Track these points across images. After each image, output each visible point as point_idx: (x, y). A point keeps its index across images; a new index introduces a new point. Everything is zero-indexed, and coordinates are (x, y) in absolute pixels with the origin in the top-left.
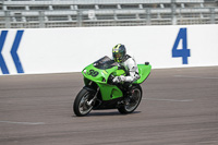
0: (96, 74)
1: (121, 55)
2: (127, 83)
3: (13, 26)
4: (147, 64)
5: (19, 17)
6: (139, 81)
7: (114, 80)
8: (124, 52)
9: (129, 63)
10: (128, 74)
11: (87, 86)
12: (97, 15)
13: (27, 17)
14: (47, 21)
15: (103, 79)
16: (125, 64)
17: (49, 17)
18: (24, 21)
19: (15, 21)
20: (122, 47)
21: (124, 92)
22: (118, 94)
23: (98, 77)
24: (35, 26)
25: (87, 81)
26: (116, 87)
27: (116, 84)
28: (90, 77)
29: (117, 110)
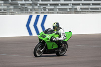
0: (45, 36)
1: (57, 27)
2: (60, 41)
3: (42, 13)
4: (70, 32)
5: (45, 9)
6: (66, 40)
7: (53, 40)
8: (59, 26)
9: (61, 31)
10: (60, 37)
11: (40, 42)
12: (81, 8)
13: (48, 9)
14: (58, 11)
15: (48, 39)
16: (59, 32)
17: (59, 9)
18: (47, 11)
19: (43, 11)
20: (58, 23)
21: (59, 45)
22: (56, 46)
23: (46, 38)
24: (52, 13)
25: (40, 40)
26: (54, 43)
27: (54, 41)
28: (42, 38)
29: (55, 54)
